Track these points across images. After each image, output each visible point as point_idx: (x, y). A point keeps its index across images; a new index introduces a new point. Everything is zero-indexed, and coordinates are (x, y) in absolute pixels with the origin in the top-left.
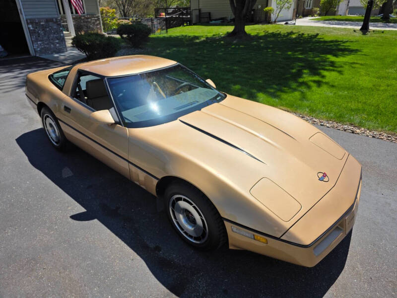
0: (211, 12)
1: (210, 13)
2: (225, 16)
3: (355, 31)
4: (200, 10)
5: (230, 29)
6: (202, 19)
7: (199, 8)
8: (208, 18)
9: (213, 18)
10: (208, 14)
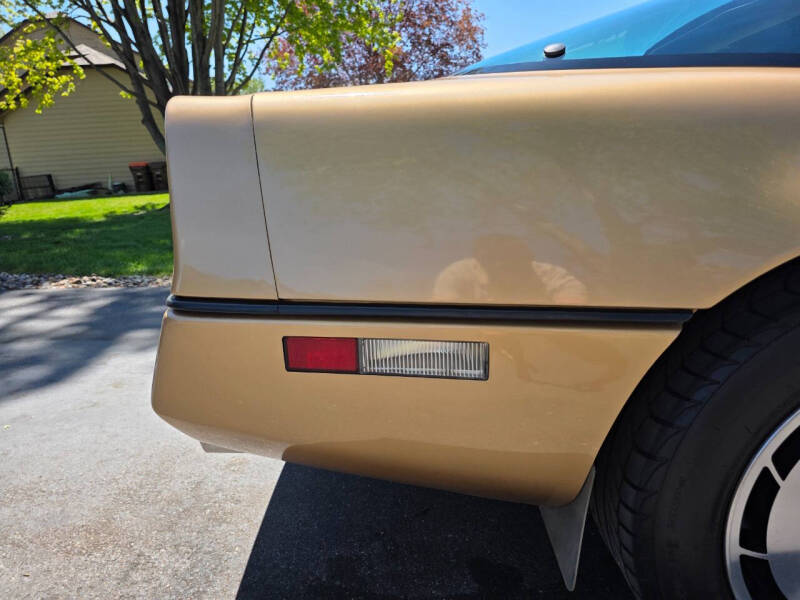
0: (52, 173)
4: (17, 172)
6: (29, 191)
7: (14, 167)
8: (45, 187)
9: (60, 188)
10: (46, 179)
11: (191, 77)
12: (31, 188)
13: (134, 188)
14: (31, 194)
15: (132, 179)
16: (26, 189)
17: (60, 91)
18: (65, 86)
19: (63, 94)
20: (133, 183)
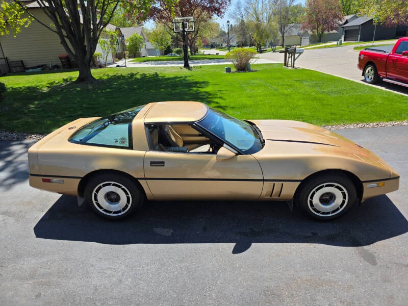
0: (24, 60)
1: (22, 61)
2: (43, 64)
3: (181, 68)
4: (6, 59)
5: (75, 75)
6: (13, 68)
7: (5, 56)
8: (21, 66)
9: (28, 67)
10: (20, 62)
11: (82, 21)
12: (14, 67)
13: (61, 67)
14: (14, 70)
15: (60, 62)
16: (12, 67)
17: (23, 26)
18: (26, 23)
19: (26, 26)
20: (61, 65)
